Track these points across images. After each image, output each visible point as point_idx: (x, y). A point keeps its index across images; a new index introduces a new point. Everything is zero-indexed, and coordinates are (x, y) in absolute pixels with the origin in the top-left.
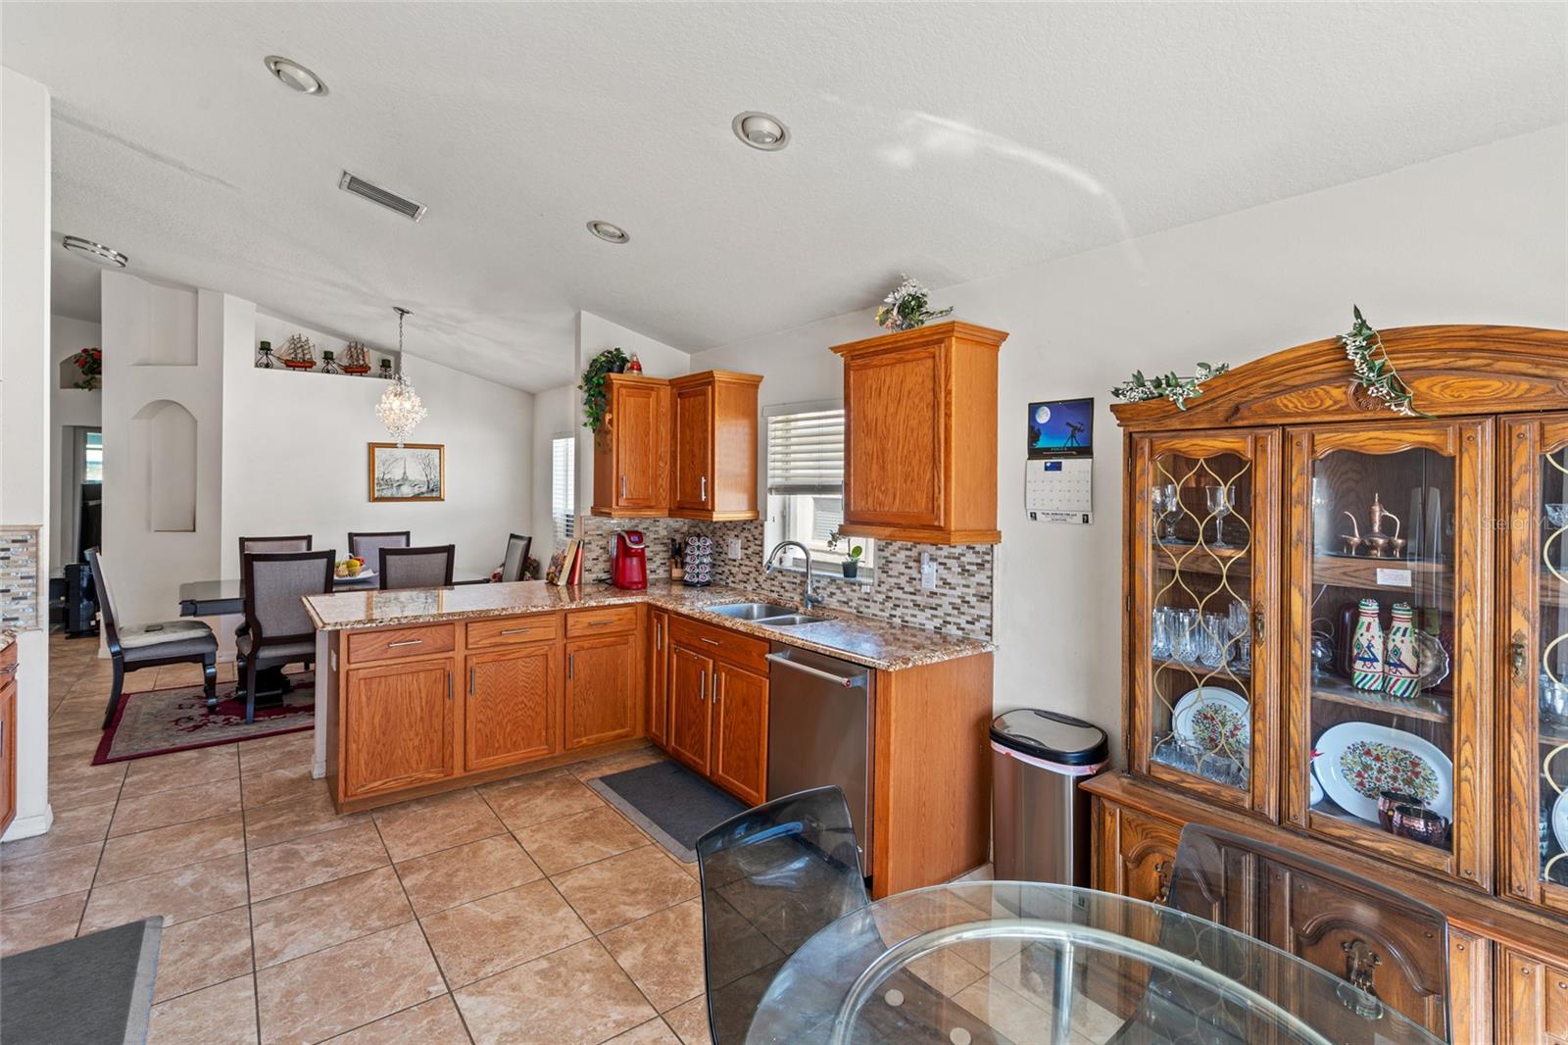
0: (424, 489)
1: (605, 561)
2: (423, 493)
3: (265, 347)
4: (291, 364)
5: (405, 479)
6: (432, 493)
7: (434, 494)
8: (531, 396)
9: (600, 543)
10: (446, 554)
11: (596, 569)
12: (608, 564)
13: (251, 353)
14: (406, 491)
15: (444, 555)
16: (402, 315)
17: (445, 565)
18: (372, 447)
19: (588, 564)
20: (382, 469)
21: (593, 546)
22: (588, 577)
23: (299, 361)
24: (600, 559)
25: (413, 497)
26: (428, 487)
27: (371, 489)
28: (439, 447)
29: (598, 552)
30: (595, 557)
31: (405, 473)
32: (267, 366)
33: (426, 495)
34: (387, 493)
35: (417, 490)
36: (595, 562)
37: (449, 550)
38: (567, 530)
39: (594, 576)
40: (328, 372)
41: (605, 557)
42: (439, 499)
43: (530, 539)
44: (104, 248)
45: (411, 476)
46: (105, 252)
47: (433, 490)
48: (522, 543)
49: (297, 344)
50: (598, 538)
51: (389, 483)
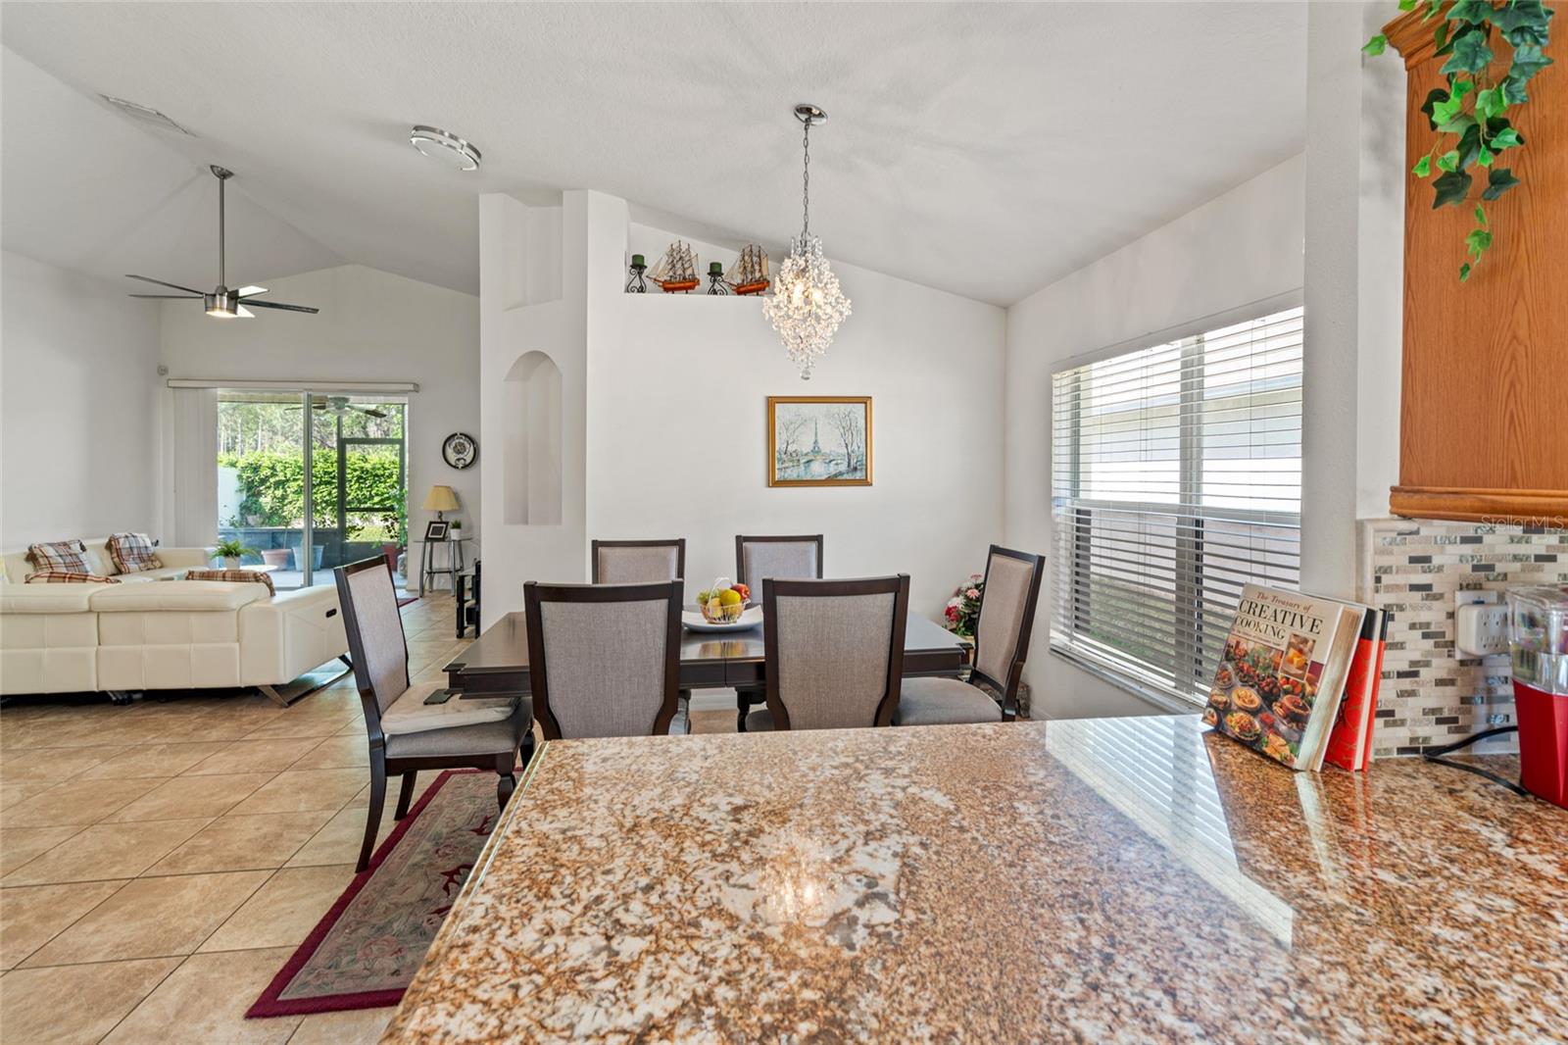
0: (843, 468)
1: (1440, 683)
2: (841, 474)
3: (638, 265)
4: (669, 287)
5: (816, 451)
6: (855, 474)
7: (859, 475)
8: (1005, 309)
9: (1424, 616)
10: (890, 597)
11: (1408, 709)
12: (1449, 690)
13: (622, 274)
14: (819, 470)
15: (888, 599)
16: (808, 121)
17: (889, 618)
18: (771, 403)
19: (1388, 691)
20: (784, 436)
21: (1397, 629)
22: (1389, 738)
23: (680, 284)
24: (1423, 671)
25: (826, 480)
26: (849, 465)
27: (771, 468)
28: (865, 401)
29: (1417, 647)
30: (1405, 667)
31: (816, 442)
32: (641, 290)
33: (845, 477)
34: (792, 474)
35: (832, 469)
36: (1406, 684)
37: (898, 586)
38: (1078, 538)
39: (1401, 736)
40: (715, 292)
41: (1441, 666)
42: (865, 482)
43: (1041, 560)
44: (452, 137)
45: (825, 448)
46: (453, 142)
47: (855, 469)
48: (1026, 567)
49: (677, 257)
50: (1418, 595)
51: (794, 458)
